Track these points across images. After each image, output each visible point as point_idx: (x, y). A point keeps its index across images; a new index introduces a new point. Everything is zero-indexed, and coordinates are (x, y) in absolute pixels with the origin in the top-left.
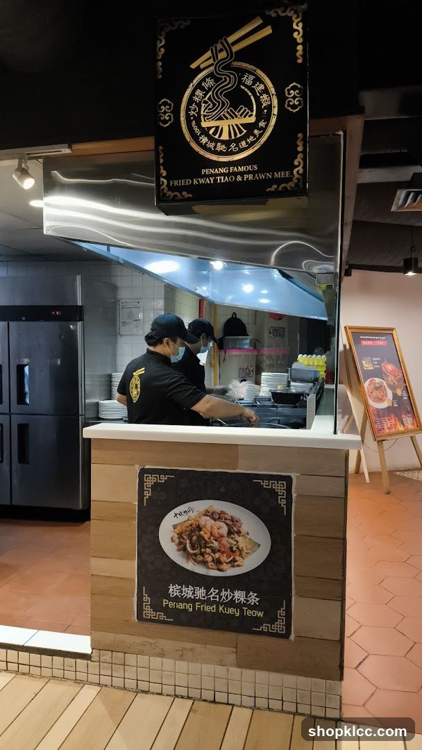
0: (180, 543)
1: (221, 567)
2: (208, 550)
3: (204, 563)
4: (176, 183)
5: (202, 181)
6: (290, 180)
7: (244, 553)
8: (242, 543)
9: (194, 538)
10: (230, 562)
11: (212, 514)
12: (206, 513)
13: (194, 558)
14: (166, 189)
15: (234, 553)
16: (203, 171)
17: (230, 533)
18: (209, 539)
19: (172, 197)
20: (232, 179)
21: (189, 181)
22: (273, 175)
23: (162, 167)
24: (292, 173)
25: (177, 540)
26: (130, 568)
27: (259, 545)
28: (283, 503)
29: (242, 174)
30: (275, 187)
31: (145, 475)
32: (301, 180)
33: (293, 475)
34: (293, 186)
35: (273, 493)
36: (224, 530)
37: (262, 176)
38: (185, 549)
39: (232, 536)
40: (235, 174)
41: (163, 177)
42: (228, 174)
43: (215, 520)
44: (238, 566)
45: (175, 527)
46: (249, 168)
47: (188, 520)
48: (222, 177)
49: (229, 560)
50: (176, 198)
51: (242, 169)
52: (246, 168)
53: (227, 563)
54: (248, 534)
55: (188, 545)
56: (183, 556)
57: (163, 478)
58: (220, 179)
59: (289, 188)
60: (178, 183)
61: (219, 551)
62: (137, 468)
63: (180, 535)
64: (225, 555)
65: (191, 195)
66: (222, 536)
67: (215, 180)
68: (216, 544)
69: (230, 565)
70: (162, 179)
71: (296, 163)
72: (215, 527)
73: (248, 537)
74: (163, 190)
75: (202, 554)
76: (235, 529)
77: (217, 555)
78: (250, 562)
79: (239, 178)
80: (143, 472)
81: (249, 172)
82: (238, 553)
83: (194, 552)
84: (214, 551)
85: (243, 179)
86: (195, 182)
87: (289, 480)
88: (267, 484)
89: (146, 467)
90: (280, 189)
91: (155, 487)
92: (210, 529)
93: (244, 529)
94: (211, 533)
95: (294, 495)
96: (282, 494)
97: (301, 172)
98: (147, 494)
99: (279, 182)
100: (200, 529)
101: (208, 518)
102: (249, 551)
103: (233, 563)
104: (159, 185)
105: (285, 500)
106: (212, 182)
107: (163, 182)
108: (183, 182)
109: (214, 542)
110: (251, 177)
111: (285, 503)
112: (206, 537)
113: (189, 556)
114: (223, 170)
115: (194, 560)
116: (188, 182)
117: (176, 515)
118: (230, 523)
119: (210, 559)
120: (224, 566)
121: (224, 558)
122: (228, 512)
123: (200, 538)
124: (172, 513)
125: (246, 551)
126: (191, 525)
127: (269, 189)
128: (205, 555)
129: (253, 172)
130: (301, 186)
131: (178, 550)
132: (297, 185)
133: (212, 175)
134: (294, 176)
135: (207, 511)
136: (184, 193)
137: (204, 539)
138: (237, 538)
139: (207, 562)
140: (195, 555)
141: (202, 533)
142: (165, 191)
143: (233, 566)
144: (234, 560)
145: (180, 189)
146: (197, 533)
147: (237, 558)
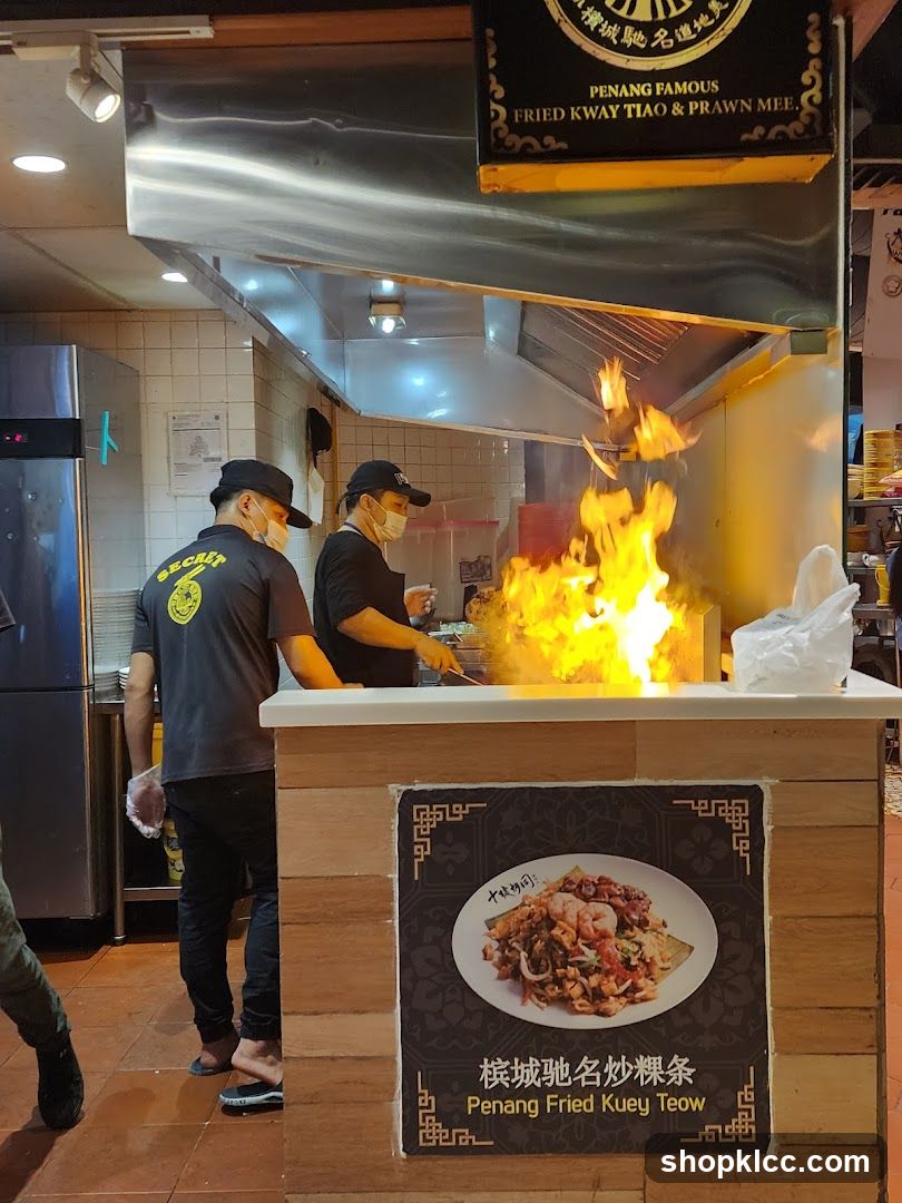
0: (504, 961)
1: (605, 1006)
2: (572, 971)
3: (564, 1002)
4: (528, 116)
5: (590, 113)
6: (793, 116)
7: (656, 971)
8: (651, 945)
9: (539, 946)
10: (624, 994)
11: (580, 886)
12: (566, 886)
13: (540, 991)
14: (505, 128)
15: (633, 973)
16: (593, 91)
17: (622, 926)
18: (575, 944)
19: (517, 148)
20: (660, 109)
21: (559, 114)
22: (755, 104)
23: (493, 78)
24: (797, 101)
25: (497, 955)
26: (386, 1031)
27: (692, 949)
28: (742, 848)
29: (684, 99)
30: (759, 130)
31: (415, 807)
32: (819, 120)
33: (765, 784)
34: (800, 130)
35: (721, 829)
36: (609, 921)
37: (731, 106)
38: (516, 974)
39: (628, 933)
40: (669, 100)
41: (497, 102)
42: (653, 100)
43: (586, 899)
44: (644, 1000)
45: (491, 923)
46: (700, 86)
47: (523, 904)
48: (639, 106)
49: (623, 988)
50: (529, 150)
51: (684, 88)
52: (694, 87)
53: (617, 996)
54: (664, 925)
55: (524, 966)
56: (511, 990)
57: (460, 811)
58: (634, 111)
59: (792, 136)
60: (534, 116)
61: (598, 970)
62: (395, 790)
63: (504, 942)
64: (612, 978)
65: (564, 145)
66: (604, 935)
67: (622, 112)
68: (590, 956)
69: (624, 1000)
70: (493, 106)
71: (806, 79)
72: (587, 917)
73: (666, 931)
74: (497, 130)
75: (558, 982)
76: (635, 917)
77: (594, 981)
78: (672, 989)
79: (677, 110)
80: (409, 798)
81: (699, 97)
82: (642, 971)
83: (541, 977)
84: (586, 972)
85: (686, 110)
86: (574, 114)
87: (755, 794)
88: (706, 808)
89: (417, 787)
90: (772, 135)
91: (438, 834)
92: (573, 920)
93: (655, 914)
94: (578, 932)
95: (768, 829)
96: (740, 828)
97: (818, 99)
98: (421, 852)
99: (769, 119)
100: (552, 925)
101: (570, 896)
102: (666, 965)
103: (631, 995)
104: (486, 119)
105: (747, 842)
106: (614, 116)
107: (497, 113)
108: (545, 114)
109: (584, 949)
110: (704, 107)
111: (747, 848)
112: (566, 940)
113: (527, 990)
114: (639, 90)
115: (539, 997)
116: (559, 113)
117: (493, 896)
118: (621, 903)
119: (577, 991)
120: (612, 1004)
121: (610, 986)
122: (614, 879)
123: (554, 943)
124: (483, 892)
125: (661, 965)
126: (530, 917)
127: (745, 137)
128: (565, 980)
129: (710, 97)
130: (819, 131)
131: (501, 977)
132: (809, 128)
133: (614, 100)
134: (801, 108)
135: (567, 880)
136: (549, 140)
137: (561, 946)
138: (640, 936)
139: (571, 998)
140: (542, 984)
141: (556, 932)
142: (501, 134)
143: (633, 1002)
144: (635, 988)
145: (540, 130)
146: (545, 933)
147: (641, 982)
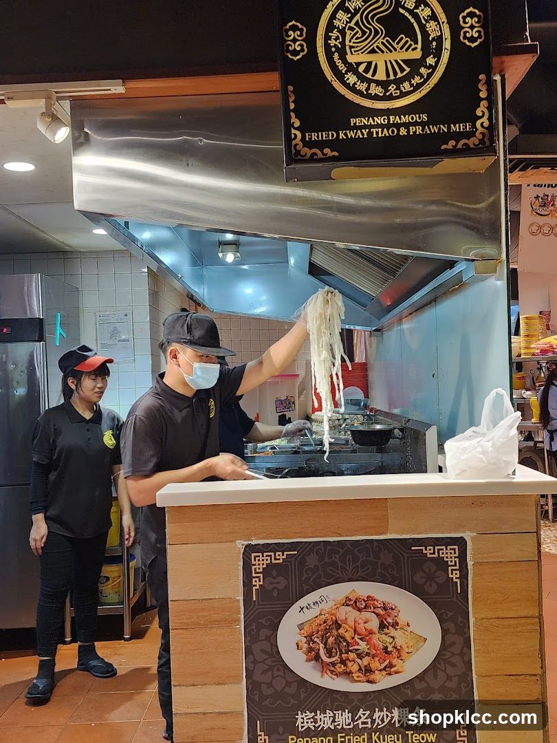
0: (310, 650)
1: (372, 677)
2: (352, 656)
3: (348, 674)
4: (314, 137)
5: (351, 134)
6: (472, 134)
7: (404, 654)
8: (400, 638)
9: (331, 640)
10: (384, 669)
11: (355, 602)
12: (347, 602)
13: (332, 669)
14: (301, 144)
15: (390, 656)
16: (353, 121)
17: (382, 626)
18: (353, 638)
19: (309, 155)
20: (393, 131)
21: (333, 135)
22: (449, 128)
23: (293, 114)
24: (474, 126)
25: (306, 646)
26: (236, 696)
27: (425, 640)
28: (455, 576)
29: (407, 125)
30: (452, 143)
31: (253, 555)
32: (487, 137)
33: (468, 536)
34: (477, 143)
35: (442, 564)
36: (374, 624)
37: (435, 129)
38: (317, 658)
39: (386, 630)
40: (398, 126)
41: (295, 129)
42: (388, 126)
43: (360, 610)
44: (396, 672)
45: (301, 627)
46: (416, 118)
47: (321, 614)
48: (380, 130)
49: (383, 665)
50: (315, 157)
51: (406, 119)
52: (412, 118)
53: (380, 670)
54: (408, 625)
55: (322, 653)
56: (314, 668)
57: (281, 557)
58: (377, 133)
59: (472, 146)
60: (318, 137)
61: (368, 654)
62: (241, 544)
63: (309, 638)
64: (377, 659)
65: (336, 154)
66: (371, 632)
67: (370, 133)
68: (363, 646)
69: (384, 673)
70: (293, 131)
71: (479, 113)
72: (360, 621)
73: (409, 629)
74: (296, 145)
75: (343, 662)
76: (390, 620)
77: (366, 661)
78: (413, 665)
79: (403, 132)
80: (249, 549)
81: (415, 124)
82: (395, 654)
83: (333, 660)
84: (360, 656)
85: (408, 132)
86: (342, 135)
87: (461, 543)
88: (432, 551)
89: (253, 543)
90: (460, 146)
91: (268, 571)
92: (352, 624)
93: (402, 619)
94: (355, 631)
95: (470, 564)
96: (453, 563)
97: (486, 124)
98: (257, 583)
99: (458, 136)
100: (339, 627)
101: (349, 608)
102: (409, 650)
103: (389, 669)
104: (289, 139)
105: (458, 572)
106: (365, 136)
107: (295, 135)
108: (324, 136)
109: (359, 641)
110: (419, 130)
111: (458, 576)
112: (348, 636)
113: (325, 668)
114: (379, 120)
115: (332, 672)
116: (331, 135)
117: (302, 609)
118: (381, 612)
119: (355, 668)
120: (377, 676)
121: (375, 665)
122: (376, 597)
123: (340, 638)
124: (296, 607)
125: (407, 650)
126: (325, 622)
127: (443, 147)
128: (347, 662)
129: (423, 124)
130: (488, 143)
131: (308, 660)
132: (482, 141)
133: (365, 127)
134: (477, 130)
135: (348, 599)
136: (327, 150)
137: (345, 640)
138: (392, 631)
139: (351, 672)
140: (334, 664)
141: (341, 631)
142: (298, 148)
143: (390, 674)
144: (391, 666)
145: (321, 145)
146: (335, 632)
147: (395, 661)
